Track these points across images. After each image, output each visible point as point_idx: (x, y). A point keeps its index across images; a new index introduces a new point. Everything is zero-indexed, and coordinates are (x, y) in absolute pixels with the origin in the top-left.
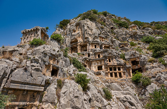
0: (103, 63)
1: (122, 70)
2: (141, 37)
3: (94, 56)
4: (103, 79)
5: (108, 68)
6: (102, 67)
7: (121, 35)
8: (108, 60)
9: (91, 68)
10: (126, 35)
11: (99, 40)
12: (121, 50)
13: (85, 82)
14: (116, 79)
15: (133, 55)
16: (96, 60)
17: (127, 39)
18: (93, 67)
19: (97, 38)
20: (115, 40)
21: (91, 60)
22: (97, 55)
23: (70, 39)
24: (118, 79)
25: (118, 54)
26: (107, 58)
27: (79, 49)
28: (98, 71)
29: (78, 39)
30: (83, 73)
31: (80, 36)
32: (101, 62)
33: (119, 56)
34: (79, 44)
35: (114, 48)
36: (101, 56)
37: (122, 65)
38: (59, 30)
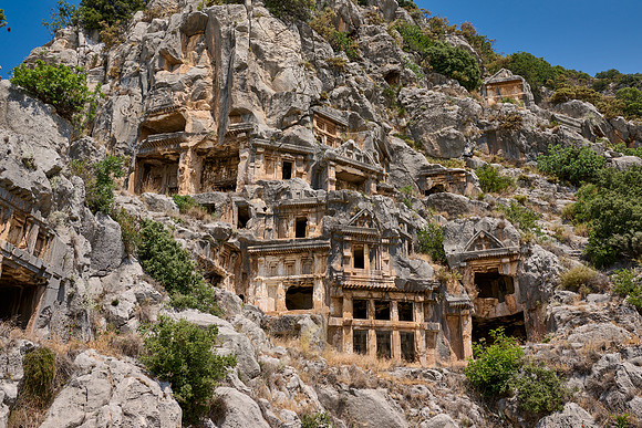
0: (319, 268)
1: (419, 317)
2: (540, 145)
3: (271, 224)
4: (311, 364)
5: (348, 303)
6: (310, 291)
7: (434, 120)
8: (348, 253)
9: (251, 290)
10: (461, 125)
11: (310, 137)
12: (427, 204)
13: (203, 373)
14: (385, 364)
15: (488, 239)
16: (283, 251)
17: (468, 150)
18: (262, 291)
19: (302, 122)
20: (399, 148)
21: (254, 243)
22: (292, 221)
23: (137, 107)
24: (395, 369)
25: (410, 228)
26: (344, 244)
27: (188, 171)
28: (286, 313)
29: (189, 113)
30: (194, 317)
31: (203, 96)
32: (307, 264)
33: (414, 238)
34: (191, 144)
35: (388, 191)
36: (314, 231)
37: (424, 293)
38: (76, 44)
